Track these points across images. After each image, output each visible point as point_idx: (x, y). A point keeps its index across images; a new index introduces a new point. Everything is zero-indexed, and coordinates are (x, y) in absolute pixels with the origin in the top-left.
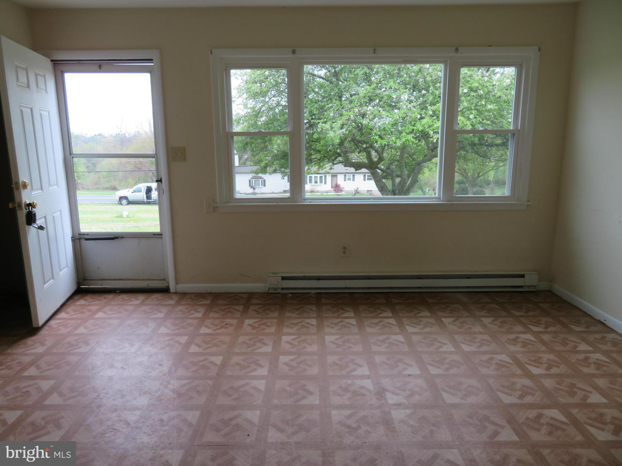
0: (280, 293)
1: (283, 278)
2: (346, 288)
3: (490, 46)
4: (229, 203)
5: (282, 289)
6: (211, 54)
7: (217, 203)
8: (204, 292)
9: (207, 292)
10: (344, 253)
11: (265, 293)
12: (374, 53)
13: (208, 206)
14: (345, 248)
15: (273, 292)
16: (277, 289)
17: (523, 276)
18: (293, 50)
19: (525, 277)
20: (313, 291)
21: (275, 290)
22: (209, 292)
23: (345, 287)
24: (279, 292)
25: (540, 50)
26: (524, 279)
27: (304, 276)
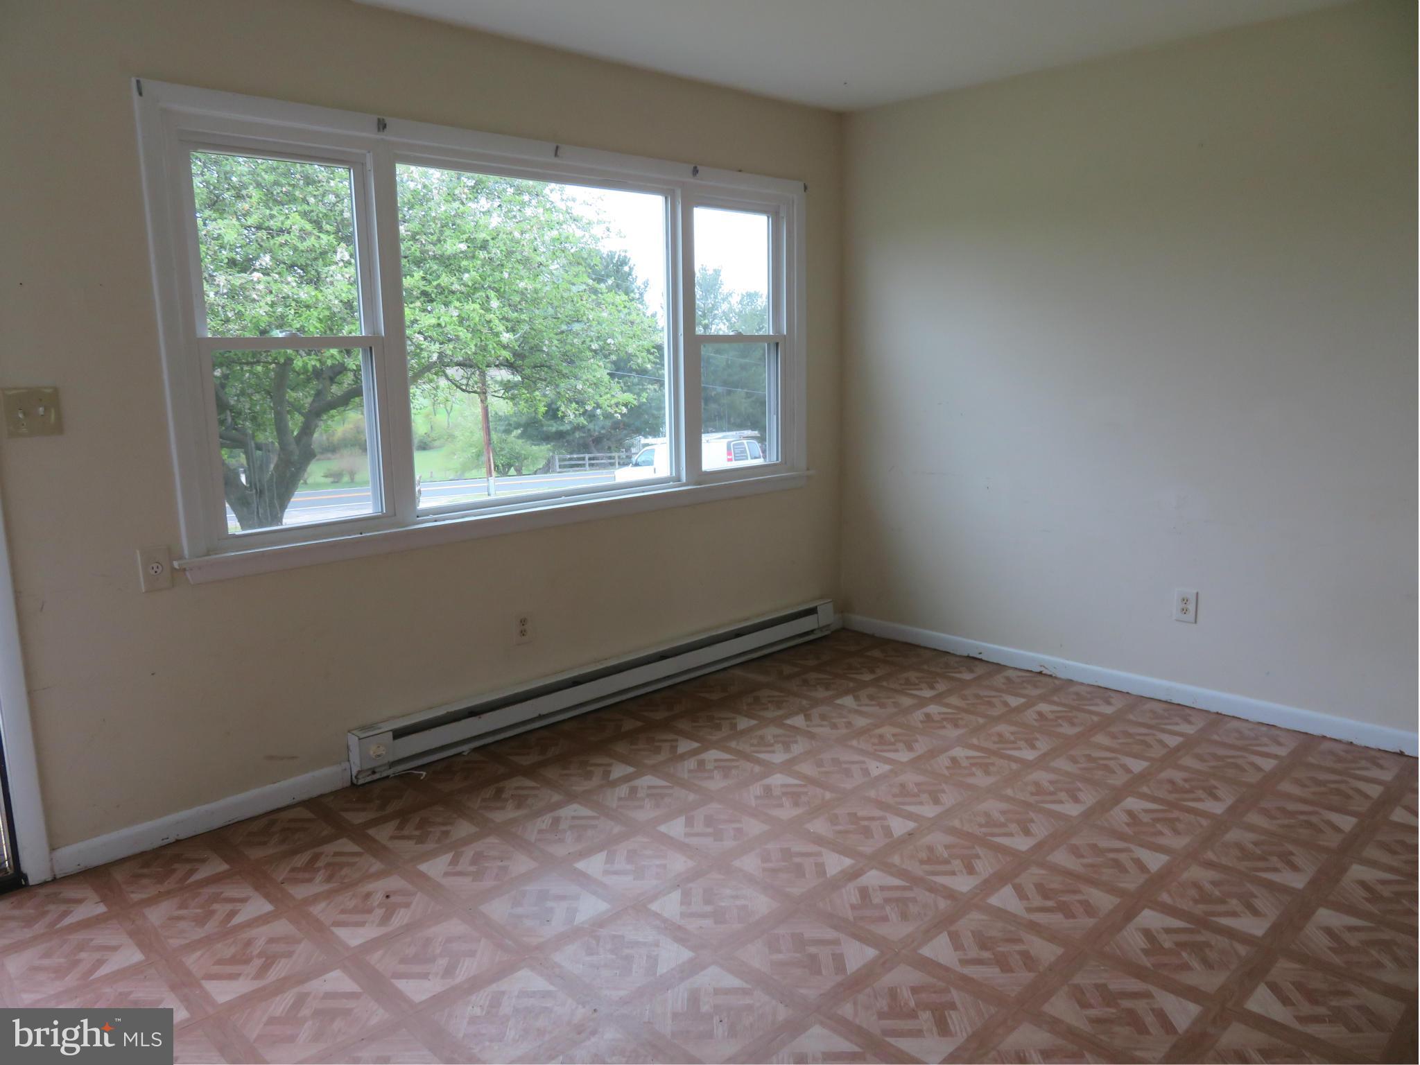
0: (387, 777)
1: (399, 734)
2: (541, 717)
3: (740, 171)
4: (216, 554)
5: (392, 764)
6: (140, 94)
7: (181, 557)
8: (158, 843)
9: (166, 842)
10: (523, 633)
11: (344, 790)
12: (556, 155)
13: (153, 572)
14: (523, 622)
15: (369, 779)
16: (377, 770)
17: (812, 611)
18: (379, 120)
19: (819, 612)
20: (466, 748)
21: (374, 773)
22: (172, 839)
23: (536, 715)
24: (385, 774)
25: (806, 188)
26: (816, 615)
27: (448, 713)
